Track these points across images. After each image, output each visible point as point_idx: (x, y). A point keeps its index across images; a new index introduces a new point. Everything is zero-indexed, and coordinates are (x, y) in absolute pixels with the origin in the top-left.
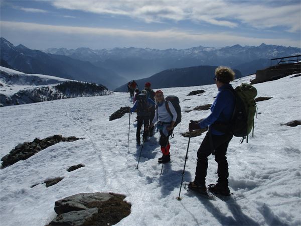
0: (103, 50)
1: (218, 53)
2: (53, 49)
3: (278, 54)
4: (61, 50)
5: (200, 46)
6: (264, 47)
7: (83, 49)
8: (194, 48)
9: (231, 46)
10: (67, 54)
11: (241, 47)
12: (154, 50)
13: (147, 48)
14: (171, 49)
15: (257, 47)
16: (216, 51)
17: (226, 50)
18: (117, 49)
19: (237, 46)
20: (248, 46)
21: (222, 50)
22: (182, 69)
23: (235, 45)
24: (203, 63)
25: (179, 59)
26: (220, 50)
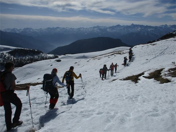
0: (40, 29)
1: (108, 30)
2: (8, 29)
3: (141, 29)
4: (14, 29)
5: (98, 26)
6: (133, 26)
7: (28, 28)
8: (94, 27)
9: (115, 26)
10: (18, 32)
11: (121, 26)
12: (71, 28)
13: (67, 28)
14: (81, 28)
15: (130, 26)
16: (107, 28)
17: (112, 28)
18: (49, 28)
19: (119, 26)
20: (125, 26)
21: (110, 28)
22: (88, 39)
23: (117, 25)
24: (100, 35)
25: (86, 34)
26: (109, 28)
